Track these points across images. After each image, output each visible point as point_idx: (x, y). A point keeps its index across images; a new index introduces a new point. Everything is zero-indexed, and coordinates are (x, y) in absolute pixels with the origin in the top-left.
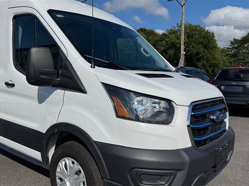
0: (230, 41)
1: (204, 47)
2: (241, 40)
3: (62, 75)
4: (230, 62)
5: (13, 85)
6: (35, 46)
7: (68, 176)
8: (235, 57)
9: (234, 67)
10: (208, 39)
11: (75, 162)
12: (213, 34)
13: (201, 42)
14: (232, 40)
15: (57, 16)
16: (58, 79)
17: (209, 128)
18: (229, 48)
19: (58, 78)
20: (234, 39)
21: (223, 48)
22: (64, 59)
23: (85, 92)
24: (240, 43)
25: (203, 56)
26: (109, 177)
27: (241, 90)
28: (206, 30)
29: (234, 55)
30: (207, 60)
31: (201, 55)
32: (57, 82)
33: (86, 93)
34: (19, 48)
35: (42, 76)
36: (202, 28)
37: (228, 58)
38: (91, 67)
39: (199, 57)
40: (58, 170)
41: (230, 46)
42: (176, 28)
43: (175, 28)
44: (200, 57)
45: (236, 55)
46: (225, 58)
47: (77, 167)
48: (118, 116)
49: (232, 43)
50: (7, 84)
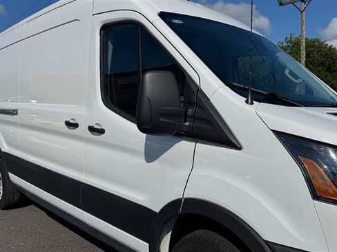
3: (193, 117)
5: (102, 131)
10: (332, 58)
13: (322, 63)
15: (174, 21)
16: (187, 124)
19: (185, 122)
22: (195, 90)
28: (329, 46)
32: (185, 129)
33: (240, 149)
35: (161, 120)
36: (322, 43)
38: (247, 102)
42: (285, 44)
43: (282, 43)
50: (92, 129)
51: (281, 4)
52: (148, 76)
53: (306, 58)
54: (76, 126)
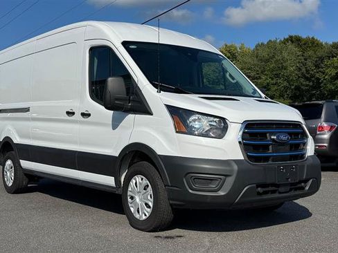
6: (110, 76)
7: (138, 192)
11: (144, 178)
15: (130, 47)
17: (270, 147)
19: (129, 103)
26: (170, 184)
32: (129, 107)
33: (152, 115)
34: (95, 80)
35: (116, 102)
40: (130, 189)
47: (146, 182)
48: (177, 132)
50: (83, 115)
52: (110, 79)
54: (73, 113)
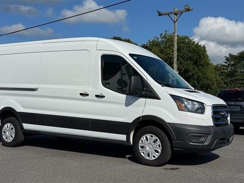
0: (226, 57)
1: (194, 64)
2: (239, 56)
4: (225, 83)
5: (103, 97)
7: (149, 144)
8: (232, 77)
9: (231, 88)
10: (198, 53)
11: (153, 135)
12: (204, 47)
13: (190, 58)
14: (228, 56)
17: (221, 119)
18: (224, 66)
20: (230, 54)
21: (216, 64)
23: (159, 99)
24: (237, 60)
25: (193, 75)
26: (176, 139)
27: (238, 109)
28: (196, 42)
29: (231, 74)
30: (197, 80)
31: (190, 74)
36: (191, 41)
37: (223, 77)
39: (187, 75)
41: (226, 63)
42: (160, 39)
43: (158, 39)
44: (189, 76)
45: (232, 73)
46: (219, 78)
48: (179, 110)
49: (227, 59)
50: (97, 96)
51: (160, 15)
53: (177, 52)
54: (87, 95)
